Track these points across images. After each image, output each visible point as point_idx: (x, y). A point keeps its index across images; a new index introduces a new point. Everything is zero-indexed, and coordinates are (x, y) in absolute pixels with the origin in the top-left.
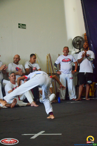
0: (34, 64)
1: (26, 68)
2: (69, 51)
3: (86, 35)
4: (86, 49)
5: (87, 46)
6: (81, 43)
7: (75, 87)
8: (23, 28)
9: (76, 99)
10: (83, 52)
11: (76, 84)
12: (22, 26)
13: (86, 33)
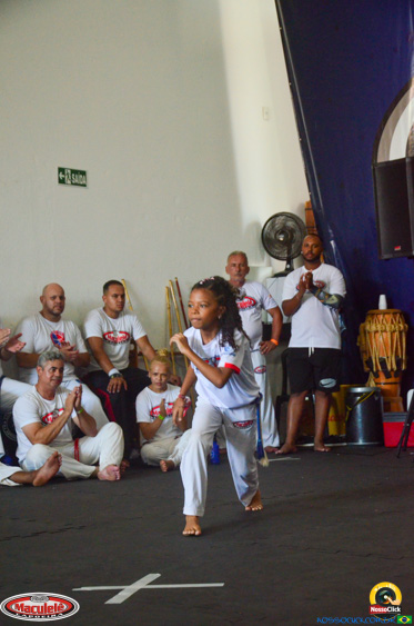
0: (120, 320)
1: (90, 334)
2: (247, 270)
3: (313, 207)
4: (314, 262)
5: (315, 250)
6: (292, 236)
7: (273, 402)
8: (76, 184)
9: (279, 448)
10: (300, 271)
11: (279, 392)
12: (72, 177)
13: (309, 199)
